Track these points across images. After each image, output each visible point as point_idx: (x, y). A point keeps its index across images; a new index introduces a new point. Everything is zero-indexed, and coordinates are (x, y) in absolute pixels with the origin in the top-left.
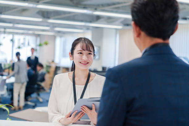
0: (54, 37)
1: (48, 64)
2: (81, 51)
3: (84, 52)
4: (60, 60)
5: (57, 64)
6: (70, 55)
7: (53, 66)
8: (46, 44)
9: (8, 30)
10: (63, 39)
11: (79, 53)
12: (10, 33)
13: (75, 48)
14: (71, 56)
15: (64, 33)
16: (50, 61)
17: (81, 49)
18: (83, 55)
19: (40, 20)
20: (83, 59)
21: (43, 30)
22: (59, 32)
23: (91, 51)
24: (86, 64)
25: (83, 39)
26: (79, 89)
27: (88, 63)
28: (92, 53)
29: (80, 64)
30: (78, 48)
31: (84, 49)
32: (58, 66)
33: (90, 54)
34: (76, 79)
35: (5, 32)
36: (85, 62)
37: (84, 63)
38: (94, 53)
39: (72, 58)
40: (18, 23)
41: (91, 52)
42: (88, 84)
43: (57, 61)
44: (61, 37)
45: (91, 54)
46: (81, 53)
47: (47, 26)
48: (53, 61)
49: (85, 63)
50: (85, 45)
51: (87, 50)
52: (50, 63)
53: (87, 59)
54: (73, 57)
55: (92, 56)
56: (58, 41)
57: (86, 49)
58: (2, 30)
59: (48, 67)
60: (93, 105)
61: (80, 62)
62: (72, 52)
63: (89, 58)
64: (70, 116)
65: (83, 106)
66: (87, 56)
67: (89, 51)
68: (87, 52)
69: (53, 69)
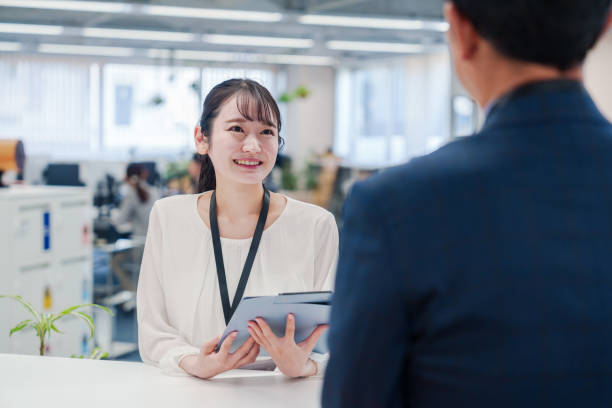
0: (332, 73)
1: (313, 161)
2: (238, 120)
3: (248, 125)
4: (352, 146)
5: (341, 158)
6: (199, 134)
7: (330, 165)
8: (303, 94)
9: (181, 55)
10: (360, 77)
11: (230, 129)
12: (188, 63)
13: (216, 111)
14: (200, 140)
15: (363, 57)
16: (321, 149)
17: (239, 116)
18: (246, 135)
19: (274, 17)
20: (245, 148)
21: (294, 51)
22: (346, 54)
25: (245, 84)
27: (261, 163)
28: (275, 130)
29: (235, 166)
31: (250, 114)
32: (345, 164)
35: (171, 62)
36: (250, 160)
37: (247, 163)
39: (206, 145)
40: (211, 32)
41: (272, 128)
42: (264, 233)
43: (342, 148)
44: (354, 70)
45: (272, 133)
46: (238, 129)
47: (304, 37)
48: (330, 151)
49: (252, 163)
50: (252, 102)
51: (260, 119)
52: (319, 156)
53: (260, 150)
54: (209, 142)
55: (274, 140)
56: (347, 85)
57: (256, 115)
58: (164, 54)
59: (315, 169)
60: (290, 317)
61: (234, 161)
62: (206, 126)
63: (264, 145)
64: (217, 349)
65: (257, 320)
66: (258, 138)
67: (264, 124)
68: (260, 126)
69: (328, 177)
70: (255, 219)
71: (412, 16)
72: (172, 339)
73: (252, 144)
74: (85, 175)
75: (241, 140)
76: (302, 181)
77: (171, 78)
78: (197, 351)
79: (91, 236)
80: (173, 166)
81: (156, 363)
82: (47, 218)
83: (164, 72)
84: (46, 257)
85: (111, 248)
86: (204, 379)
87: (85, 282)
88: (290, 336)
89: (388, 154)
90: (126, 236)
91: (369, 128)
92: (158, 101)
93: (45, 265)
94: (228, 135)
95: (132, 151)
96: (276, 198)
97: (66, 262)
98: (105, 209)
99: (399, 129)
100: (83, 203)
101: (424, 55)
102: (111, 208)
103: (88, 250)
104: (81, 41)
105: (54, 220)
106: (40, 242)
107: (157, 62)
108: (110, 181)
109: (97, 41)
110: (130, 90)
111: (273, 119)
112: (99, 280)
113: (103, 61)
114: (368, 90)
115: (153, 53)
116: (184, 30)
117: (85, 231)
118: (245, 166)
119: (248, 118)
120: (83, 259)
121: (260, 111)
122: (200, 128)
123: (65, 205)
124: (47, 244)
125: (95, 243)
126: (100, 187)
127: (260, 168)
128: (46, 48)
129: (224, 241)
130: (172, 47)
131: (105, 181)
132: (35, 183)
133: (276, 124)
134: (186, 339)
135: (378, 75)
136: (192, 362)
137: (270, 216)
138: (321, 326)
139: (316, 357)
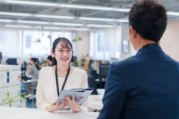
0: (89, 33)
1: (83, 58)
2: (61, 49)
3: (64, 49)
4: (94, 54)
5: (91, 57)
6: (52, 52)
7: (88, 59)
8: (80, 39)
9: (45, 28)
10: (97, 34)
11: (59, 51)
12: (47, 30)
15: (97, 29)
16: (85, 55)
17: (61, 47)
18: (63, 52)
19: (72, 18)
20: (64, 55)
21: (78, 27)
22: (93, 28)
23: (69, 49)
25: (62, 39)
27: (68, 58)
28: (71, 50)
29: (61, 60)
30: (59, 46)
31: (64, 47)
32: (92, 59)
33: (69, 51)
34: (58, 72)
35: (43, 30)
36: (65, 58)
37: (64, 59)
38: (72, 50)
39: (54, 55)
40: (54, 22)
42: (69, 76)
43: (91, 55)
44: (95, 32)
46: (62, 51)
47: (81, 23)
48: (88, 55)
49: (66, 59)
50: (64, 44)
51: (67, 48)
52: (85, 57)
53: (67, 55)
54: (55, 54)
55: (71, 52)
56: (92, 35)
57: (65, 47)
58: (41, 27)
59: (83, 60)
60: (73, 95)
61: (61, 58)
62: (54, 50)
65: (66, 96)
67: (68, 48)
68: (67, 49)
69: (87, 63)
71: (111, 18)
72: (44, 102)
73: (65, 54)
74: (18, 62)
75: (62, 53)
76: (80, 64)
77: (43, 34)
78: (50, 105)
79: (20, 79)
80: (43, 59)
82: (8, 74)
83: (41, 33)
84: (8, 84)
85: (26, 82)
86: (52, 112)
87: (19, 91)
88: (74, 100)
89: (104, 56)
90: (30, 79)
91: (100, 49)
92: (39, 41)
93: (8, 87)
94: (59, 52)
95: (31, 55)
96: (72, 67)
97: (13, 86)
98: (24, 72)
99: (107, 49)
100: (18, 70)
101: (115, 28)
103: (19, 83)
104: (16, 24)
105: (10, 74)
106: (6, 80)
107: (38, 30)
108: (25, 63)
109: (21, 24)
110: (30, 37)
111: (70, 47)
112: (22, 91)
113: (23, 29)
114: (99, 38)
115: (37, 27)
116: (46, 21)
117: (19, 77)
119: (64, 48)
120: (18, 85)
121: (66, 46)
122: (52, 51)
123: (13, 70)
124: (8, 81)
125: (21, 81)
126: (22, 65)
127: (68, 60)
128: (7, 26)
129: (58, 78)
130: (43, 26)
131: (24, 64)
132: (4, 64)
133: (71, 48)
134: (48, 102)
135: (102, 34)
136: (49, 108)
137: (70, 72)
138: (82, 98)
139: (80, 107)
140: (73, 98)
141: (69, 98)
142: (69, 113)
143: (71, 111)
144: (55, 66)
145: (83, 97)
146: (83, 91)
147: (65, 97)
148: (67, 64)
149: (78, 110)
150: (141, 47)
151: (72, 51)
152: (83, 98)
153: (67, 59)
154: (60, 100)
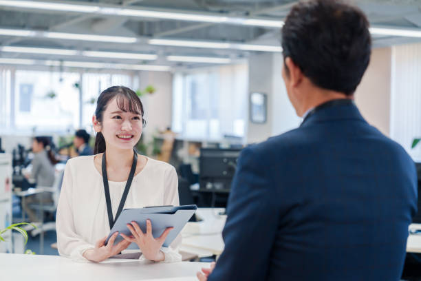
0: (171, 76)
1: (158, 136)
2: (118, 112)
3: (124, 115)
4: (184, 125)
7: (169, 138)
8: (151, 91)
9: (67, 64)
10: (189, 79)
11: (114, 118)
12: (72, 70)
13: (105, 107)
14: (96, 124)
15: (191, 66)
16: (163, 128)
17: (118, 109)
18: (123, 121)
19: (132, 40)
20: (123, 128)
21: (145, 62)
22: (180, 64)
23: (137, 113)
24: (128, 139)
25: (121, 90)
26: (117, 188)
27: (133, 136)
28: (140, 116)
29: (117, 139)
30: (113, 106)
31: (125, 108)
32: (179, 137)
33: (136, 118)
35: (61, 69)
36: (126, 135)
37: (125, 137)
38: (142, 116)
39: (100, 127)
40: (88, 49)
41: (138, 116)
42: (134, 178)
43: (177, 127)
44: (185, 75)
45: (138, 118)
46: (119, 117)
47: (152, 53)
48: (169, 129)
49: (128, 137)
50: (126, 101)
51: (131, 111)
52: (161, 133)
53: (131, 128)
54: (101, 125)
55: (140, 122)
56: (180, 84)
57: (128, 108)
58: (57, 63)
59: (159, 141)
60: (148, 221)
61: (117, 136)
62: (99, 115)
63: (134, 126)
64: (105, 244)
65: (133, 223)
66: (131, 122)
67: (134, 113)
69: (167, 146)
70: (128, 170)
71: (223, 40)
72: (77, 241)
73: (127, 126)
74: (5, 145)
75: (121, 123)
77: (61, 80)
78: (93, 247)
79: (11, 186)
80: (62, 139)
81: (68, 256)
83: (56, 75)
85: (24, 194)
87: (7, 216)
88: (149, 233)
89: (208, 131)
90: (33, 186)
91: (195, 114)
92: (52, 95)
94: (112, 121)
95: (34, 129)
96: (140, 158)
98: (17, 169)
99: (215, 114)
100: (6, 164)
101: (231, 65)
102: (22, 168)
103: (9, 195)
104: (1, 55)
107: (51, 69)
108: (21, 148)
109: (11, 55)
110: (30, 87)
111: (139, 110)
112: (16, 216)
113: (14, 68)
114: (194, 88)
115: (49, 63)
116: (71, 48)
117: (7, 182)
118: (123, 139)
119: (124, 110)
120: (6, 201)
121: (130, 106)
122: (95, 117)
125: (13, 190)
126: (14, 153)
127: (133, 139)
129: (110, 182)
130: (62, 59)
131: (17, 150)
133: (140, 113)
134: (86, 240)
135: (201, 78)
136: (90, 253)
137: (137, 168)
138: (168, 228)
139: (164, 250)
140: (149, 227)
141: (138, 229)
142: (137, 264)
143: (142, 259)
144: (102, 154)
145: (172, 227)
146: (173, 213)
147: (129, 227)
148: (129, 150)
149: (159, 257)
150: (311, 108)
151: (143, 120)
152: (171, 230)
153: (130, 136)
154: (116, 234)
